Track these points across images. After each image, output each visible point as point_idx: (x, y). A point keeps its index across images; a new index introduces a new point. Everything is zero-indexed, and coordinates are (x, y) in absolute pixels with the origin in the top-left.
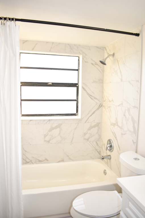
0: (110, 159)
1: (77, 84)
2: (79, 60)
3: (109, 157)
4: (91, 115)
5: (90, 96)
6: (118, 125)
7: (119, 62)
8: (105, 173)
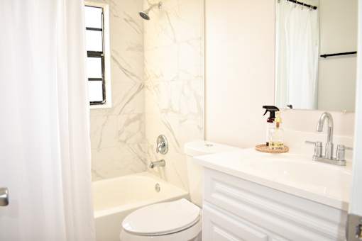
0: (164, 165)
1: (102, 53)
2: (102, 13)
3: (162, 163)
4: (128, 102)
5: (125, 70)
6: (172, 111)
7: (169, 15)
8: (158, 188)
